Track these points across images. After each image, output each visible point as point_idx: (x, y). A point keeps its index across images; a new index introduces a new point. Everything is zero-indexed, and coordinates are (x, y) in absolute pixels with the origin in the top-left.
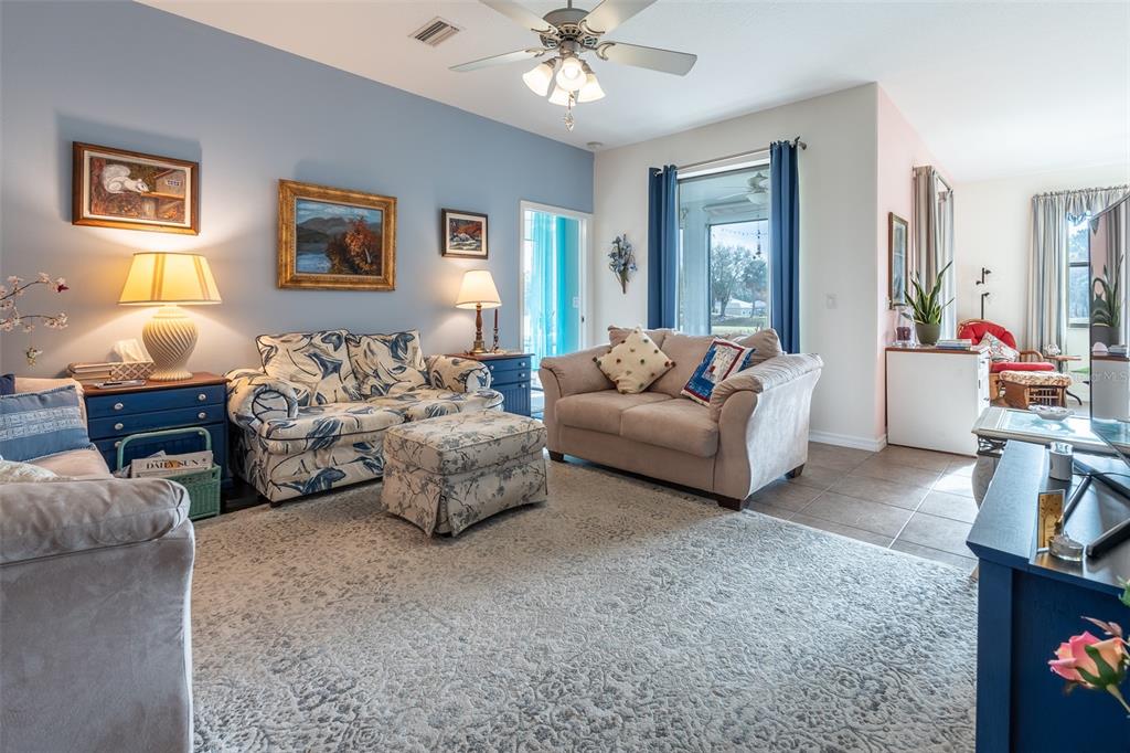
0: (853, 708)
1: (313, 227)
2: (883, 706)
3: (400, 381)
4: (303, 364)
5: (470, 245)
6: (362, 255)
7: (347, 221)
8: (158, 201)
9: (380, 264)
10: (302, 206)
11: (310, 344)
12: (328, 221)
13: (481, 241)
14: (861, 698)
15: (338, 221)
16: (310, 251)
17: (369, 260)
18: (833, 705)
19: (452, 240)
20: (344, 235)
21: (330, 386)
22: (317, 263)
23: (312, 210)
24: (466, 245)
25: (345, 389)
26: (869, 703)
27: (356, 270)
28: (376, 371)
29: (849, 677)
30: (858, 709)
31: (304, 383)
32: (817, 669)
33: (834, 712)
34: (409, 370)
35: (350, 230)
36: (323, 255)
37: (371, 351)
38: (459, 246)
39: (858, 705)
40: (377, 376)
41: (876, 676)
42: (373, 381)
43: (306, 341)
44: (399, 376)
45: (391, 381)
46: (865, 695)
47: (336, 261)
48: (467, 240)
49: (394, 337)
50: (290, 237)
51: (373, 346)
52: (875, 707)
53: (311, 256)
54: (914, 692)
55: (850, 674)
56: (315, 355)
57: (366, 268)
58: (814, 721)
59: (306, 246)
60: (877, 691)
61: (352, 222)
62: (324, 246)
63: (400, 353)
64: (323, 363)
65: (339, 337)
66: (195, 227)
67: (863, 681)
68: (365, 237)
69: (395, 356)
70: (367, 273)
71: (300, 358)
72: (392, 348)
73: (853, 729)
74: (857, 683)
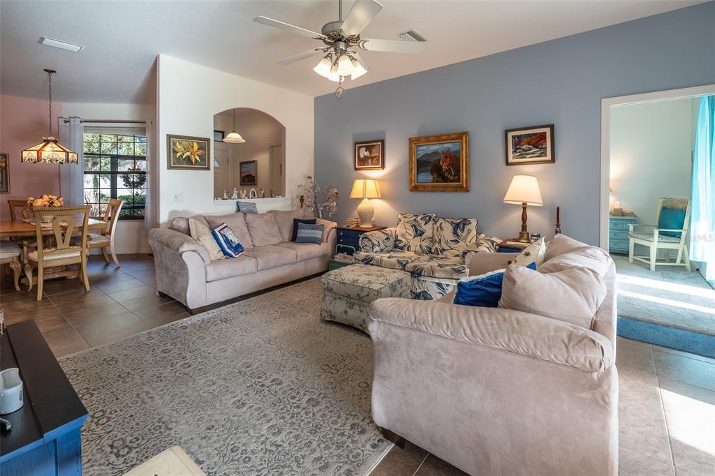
0: (119, 437)
1: (425, 159)
2: (109, 449)
3: (452, 249)
4: (409, 229)
5: (533, 153)
6: (449, 171)
7: (441, 152)
8: (372, 158)
9: (459, 175)
10: (419, 149)
11: (415, 220)
12: (430, 154)
13: (546, 148)
14: (121, 442)
15: (436, 153)
16: (423, 171)
17: (453, 173)
18: (128, 430)
19: (514, 152)
20: (439, 161)
21: (415, 243)
22: (426, 178)
23: (423, 150)
24: (528, 154)
25: (421, 246)
26: (115, 445)
27: (445, 180)
28: (440, 240)
29: (137, 442)
30: (117, 439)
31: (406, 239)
32: (153, 431)
33: (124, 429)
34: (461, 243)
35: (442, 157)
36: (429, 173)
37: (441, 228)
38: (522, 156)
39: (119, 440)
40: (440, 243)
41: (127, 457)
42: (437, 245)
43: (414, 218)
44: (452, 246)
45: (446, 248)
46: (121, 445)
47: (435, 176)
48: (530, 149)
49: (459, 221)
50: (414, 166)
51: (443, 225)
52: (112, 446)
53: (423, 174)
54: (102, 470)
55: (138, 444)
56: (414, 226)
57: (451, 178)
58: (126, 420)
59: (421, 169)
60: (118, 451)
61: (443, 153)
62: (429, 168)
63: (459, 231)
64: (416, 230)
65: (430, 218)
66: (383, 167)
67: (130, 449)
68: (451, 159)
69: (455, 233)
70: (452, 181)
71: (408, 226)
72: (454, 228)
73: (110, 432)
74: (130, 445)
